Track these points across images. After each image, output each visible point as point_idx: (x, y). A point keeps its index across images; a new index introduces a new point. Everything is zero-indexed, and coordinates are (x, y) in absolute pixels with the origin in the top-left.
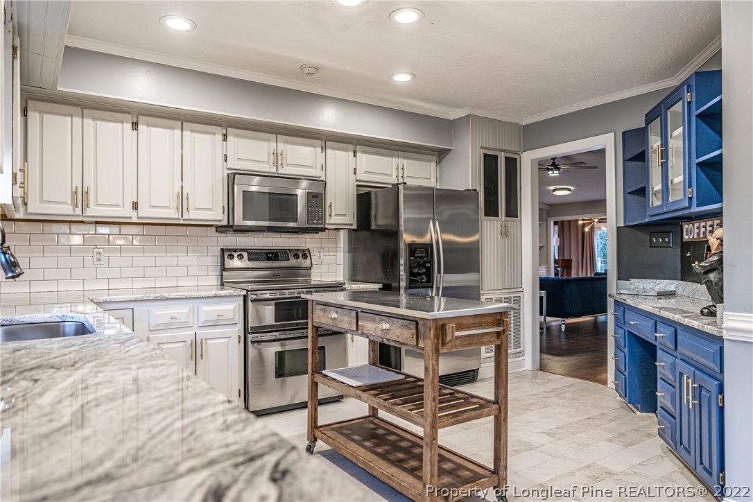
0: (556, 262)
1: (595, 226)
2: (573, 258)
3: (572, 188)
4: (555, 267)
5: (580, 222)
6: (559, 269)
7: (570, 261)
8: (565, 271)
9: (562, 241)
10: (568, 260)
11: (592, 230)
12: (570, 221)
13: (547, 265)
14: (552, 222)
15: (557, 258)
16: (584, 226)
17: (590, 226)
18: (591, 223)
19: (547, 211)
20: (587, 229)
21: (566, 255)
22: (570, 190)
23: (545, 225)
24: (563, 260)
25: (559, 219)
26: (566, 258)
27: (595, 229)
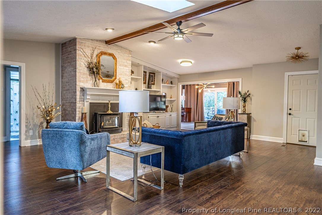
0: (183, 109)
1: (204, 90)
2: (192, 107)
3: (193, 62)
4: (182, 112)
5: (197, 87)
6: (185, 113)
7: (190, 109)
8: (188, 114)
9: (187, 97)
10: (189, 108)
11: (202, 92)
12: (190, 85)
13: (177, 111)
14: (181, 86)
15: (184, 107)
16: (198, 89)
17: (201, 89)
18: (202, 88)
19: (178, 78)
20: (200, 91)
21: (188, 105)
22: (191, 63)
23: (176, 87)
24: (187, 108)
25: (185, 83)
26: (188, 107)
27: (204, 92)
